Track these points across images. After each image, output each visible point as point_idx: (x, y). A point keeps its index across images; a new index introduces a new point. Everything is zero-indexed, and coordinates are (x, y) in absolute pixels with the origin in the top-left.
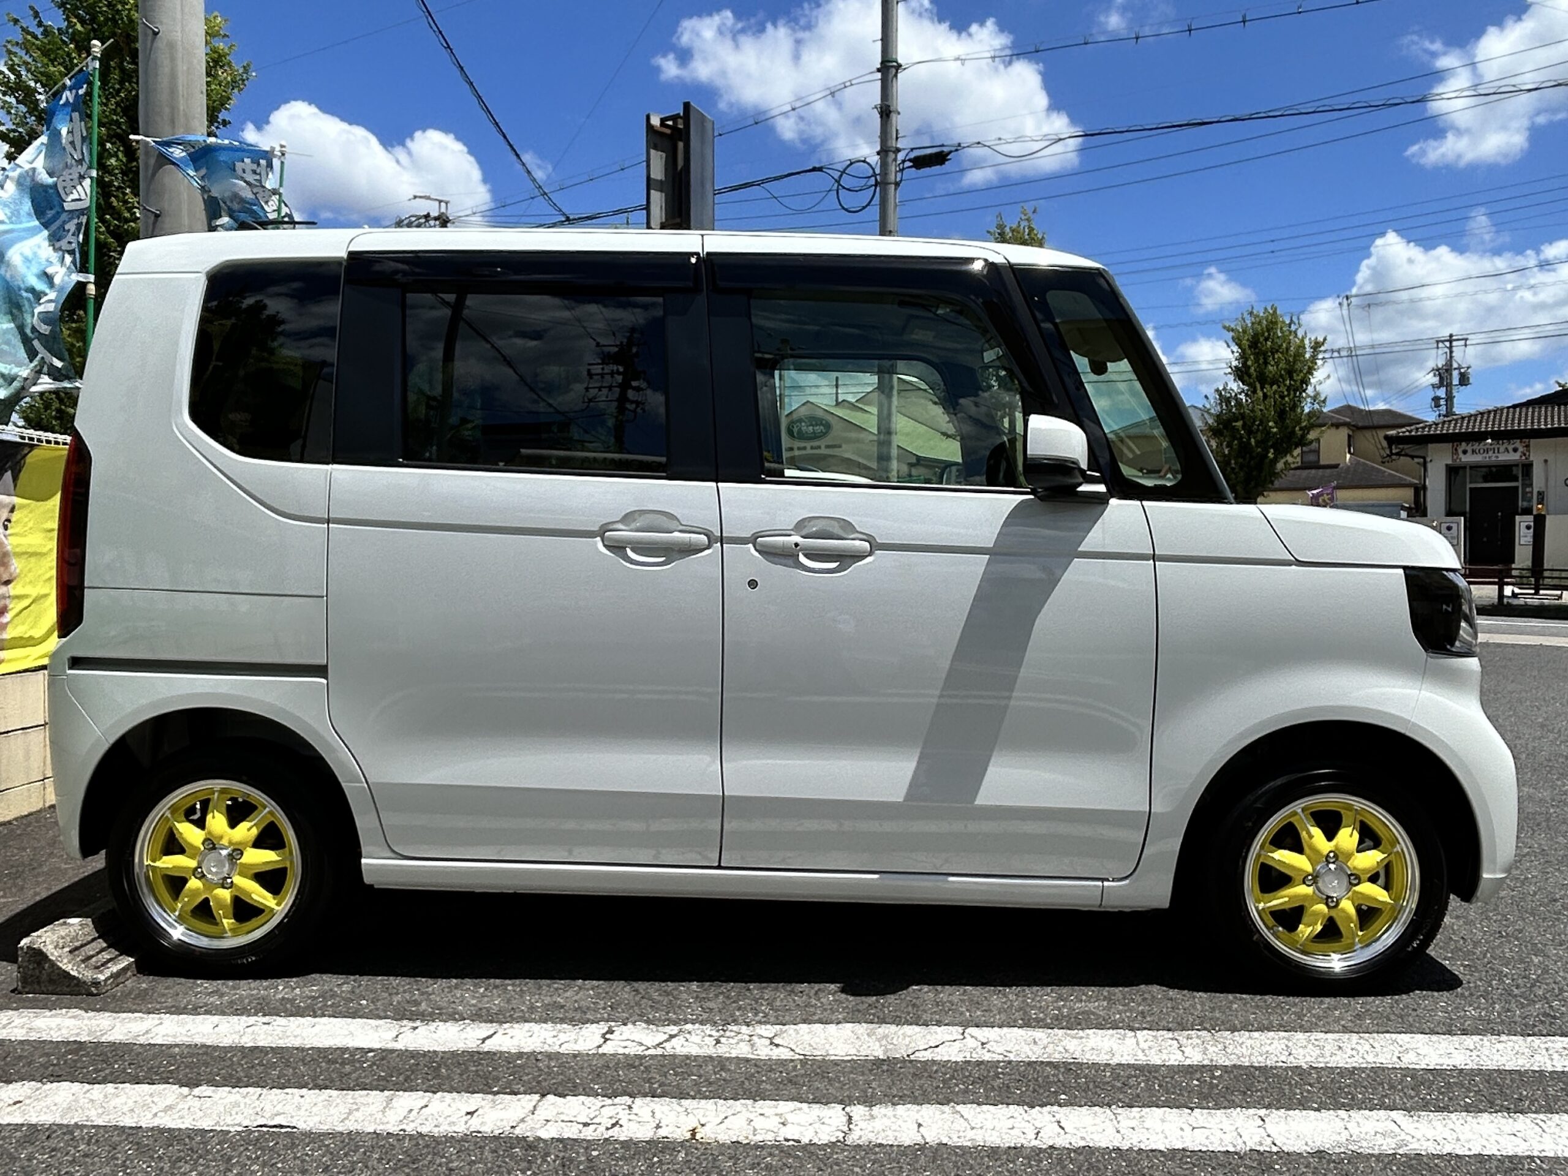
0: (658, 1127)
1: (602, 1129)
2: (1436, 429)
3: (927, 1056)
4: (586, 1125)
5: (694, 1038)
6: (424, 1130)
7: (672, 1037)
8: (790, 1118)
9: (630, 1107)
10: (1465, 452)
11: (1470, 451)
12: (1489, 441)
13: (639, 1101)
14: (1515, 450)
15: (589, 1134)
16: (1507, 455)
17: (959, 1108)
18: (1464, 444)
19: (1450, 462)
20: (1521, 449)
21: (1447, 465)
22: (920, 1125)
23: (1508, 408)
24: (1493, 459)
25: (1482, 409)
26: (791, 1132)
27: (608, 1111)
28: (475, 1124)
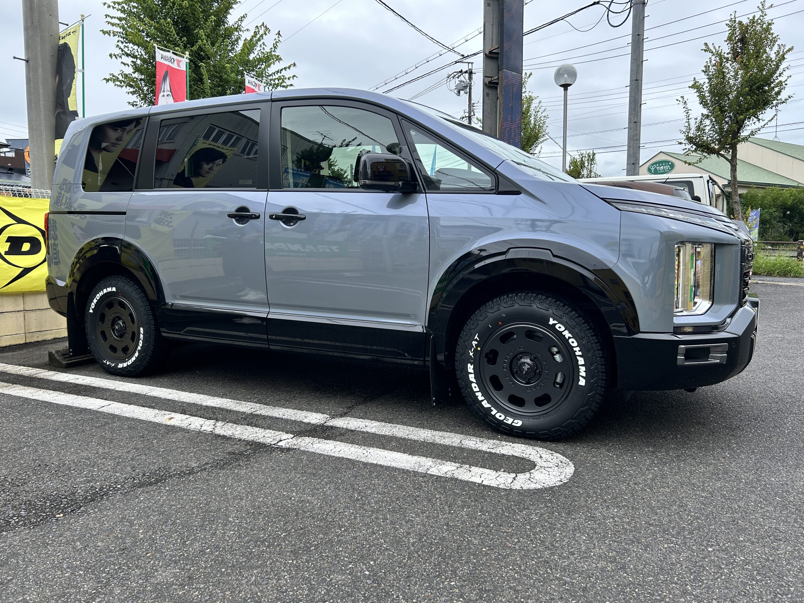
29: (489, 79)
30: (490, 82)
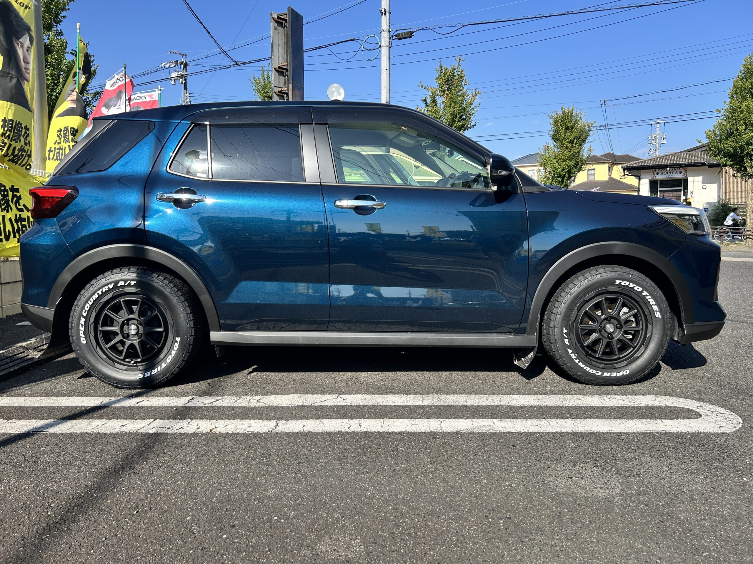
0: (198, 428)
1: (175, 429)
2: (645, 163)
3: (319, 404)
4: (169, 428)
5: (226, 401)
6: (102, 431)
7: (217, 400)
8: (253, 425)
9: (189, 423)
10: (658, 174)
11: (660, 173)
12: (668, 169)
13: (193, 421)
14: (681, 173)
15: (169, 431)
16: (677, 175)
17: (322, 420)
18: (657, 170)
19: (651, 178)
20: (683, 172)
21: (649, 180)
22: (304, 426)
23: (679, 153)
24: (670, 177)
25: (666, 154)
26: (251, 429)
27: (179, 424)
28: (123, 429)
29: (280, 89)
30: (280, 92)
